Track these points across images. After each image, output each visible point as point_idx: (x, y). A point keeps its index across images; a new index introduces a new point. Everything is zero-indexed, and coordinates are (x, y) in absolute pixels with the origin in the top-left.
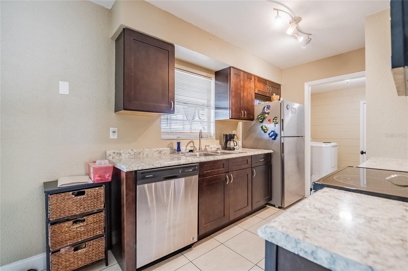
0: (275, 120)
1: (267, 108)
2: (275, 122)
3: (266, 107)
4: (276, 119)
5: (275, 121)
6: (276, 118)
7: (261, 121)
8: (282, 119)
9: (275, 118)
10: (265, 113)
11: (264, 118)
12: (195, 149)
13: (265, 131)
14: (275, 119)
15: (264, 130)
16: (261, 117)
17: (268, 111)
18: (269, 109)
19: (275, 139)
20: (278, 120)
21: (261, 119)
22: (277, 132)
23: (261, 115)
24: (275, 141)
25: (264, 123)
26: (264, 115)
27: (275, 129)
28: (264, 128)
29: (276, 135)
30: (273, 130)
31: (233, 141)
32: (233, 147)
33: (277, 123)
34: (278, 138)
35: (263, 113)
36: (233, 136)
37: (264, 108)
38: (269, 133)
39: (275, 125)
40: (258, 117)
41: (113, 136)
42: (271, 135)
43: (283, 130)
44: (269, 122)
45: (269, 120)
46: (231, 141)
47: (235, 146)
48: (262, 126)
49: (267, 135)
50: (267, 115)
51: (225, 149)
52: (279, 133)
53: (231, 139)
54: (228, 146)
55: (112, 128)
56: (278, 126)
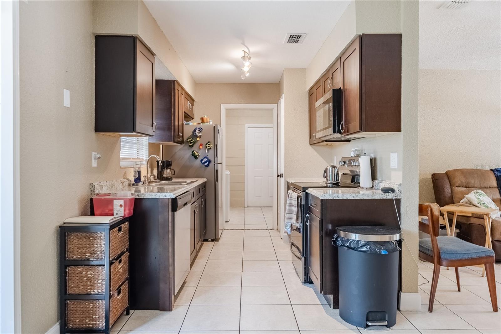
0: (209, 145)
1: (198, 131)
2: (209, 147)
3: (198, 129)
4: (209, 144)
5: (209, 146)
6: (210, 143)
7: (191, 146)
8: (215, 144)
9: (208, 142)
10: (197, 137)
11: (195, 142)
12: (146, 179)
13: (196, 158)
14: (208, 144)
15: (195, 156)
16: (192, 140)
17: (200, 134)
18: (200, 132)
19: (208, 166)
20: (212, 145)
21: (191, 143)
22: (211, 157)
23: (191, 138)
24: (208, 168)
25: (195, 148)
26: (194, 139)
27: (207, 155)
28: (196, 154)
29: (210, 162)
30: (206, 156)
31: (169, 169)
32: (170, 177)
33: (210, 148)
34: (212, 165)
35: (194, 136)
36: (170, 162)
37: (195, 130)
38: (201, 159)
39: (208, 151)
40: (189, 140)
41: (94, 164)
42: (203, 161)
43: (217, 156)
44: (201, 147)
45: (201, 145)
46: (168, 169)
47: (172, 175)
48: (193, 151)
49: (198, 162)
50: (198, 139)
51: (160, 179)
52: (212, 159)
53: (168, 167)
54: (165, 175)
55: (94, 153)
56: (212, 151)
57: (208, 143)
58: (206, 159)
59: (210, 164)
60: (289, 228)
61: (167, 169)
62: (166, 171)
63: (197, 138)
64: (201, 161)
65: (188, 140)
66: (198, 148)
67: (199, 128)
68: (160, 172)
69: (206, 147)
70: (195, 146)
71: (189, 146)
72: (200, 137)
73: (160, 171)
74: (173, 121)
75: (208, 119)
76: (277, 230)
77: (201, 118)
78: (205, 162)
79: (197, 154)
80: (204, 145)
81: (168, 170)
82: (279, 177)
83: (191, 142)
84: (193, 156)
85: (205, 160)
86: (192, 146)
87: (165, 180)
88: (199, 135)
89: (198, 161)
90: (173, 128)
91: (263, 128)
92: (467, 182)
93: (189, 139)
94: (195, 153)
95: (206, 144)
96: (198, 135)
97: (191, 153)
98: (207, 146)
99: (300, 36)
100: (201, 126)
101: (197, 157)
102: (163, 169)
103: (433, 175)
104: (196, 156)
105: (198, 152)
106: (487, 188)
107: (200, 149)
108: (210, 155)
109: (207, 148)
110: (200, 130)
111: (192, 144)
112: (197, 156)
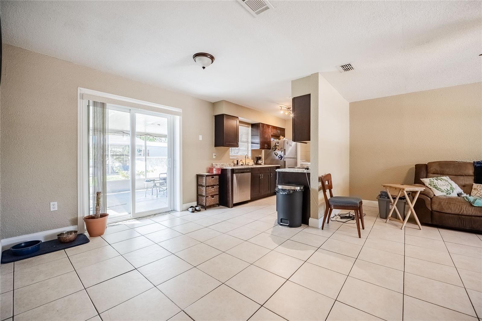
3: (277, 142)
8: (284, 149)
11: (276, 148)
13: (276, 155)
14: (281, 149)
21: (274, 149)
24: (281, 160)
35: (276, 146)
41: (214, 157)
43: (285, 154)
52: (283, 156)
55: (214, 154)
56: (283, 152)
58: (280, 156)
59: (282, 158)
61: (259, 160)
64: (278, 157)
70: (276, 150)
72: (278, 146)
92: (442, 171)
97: (274, 153)
103: (416, 165)
106: (464, 176)
108: (282, 154)
109: (281, 151)
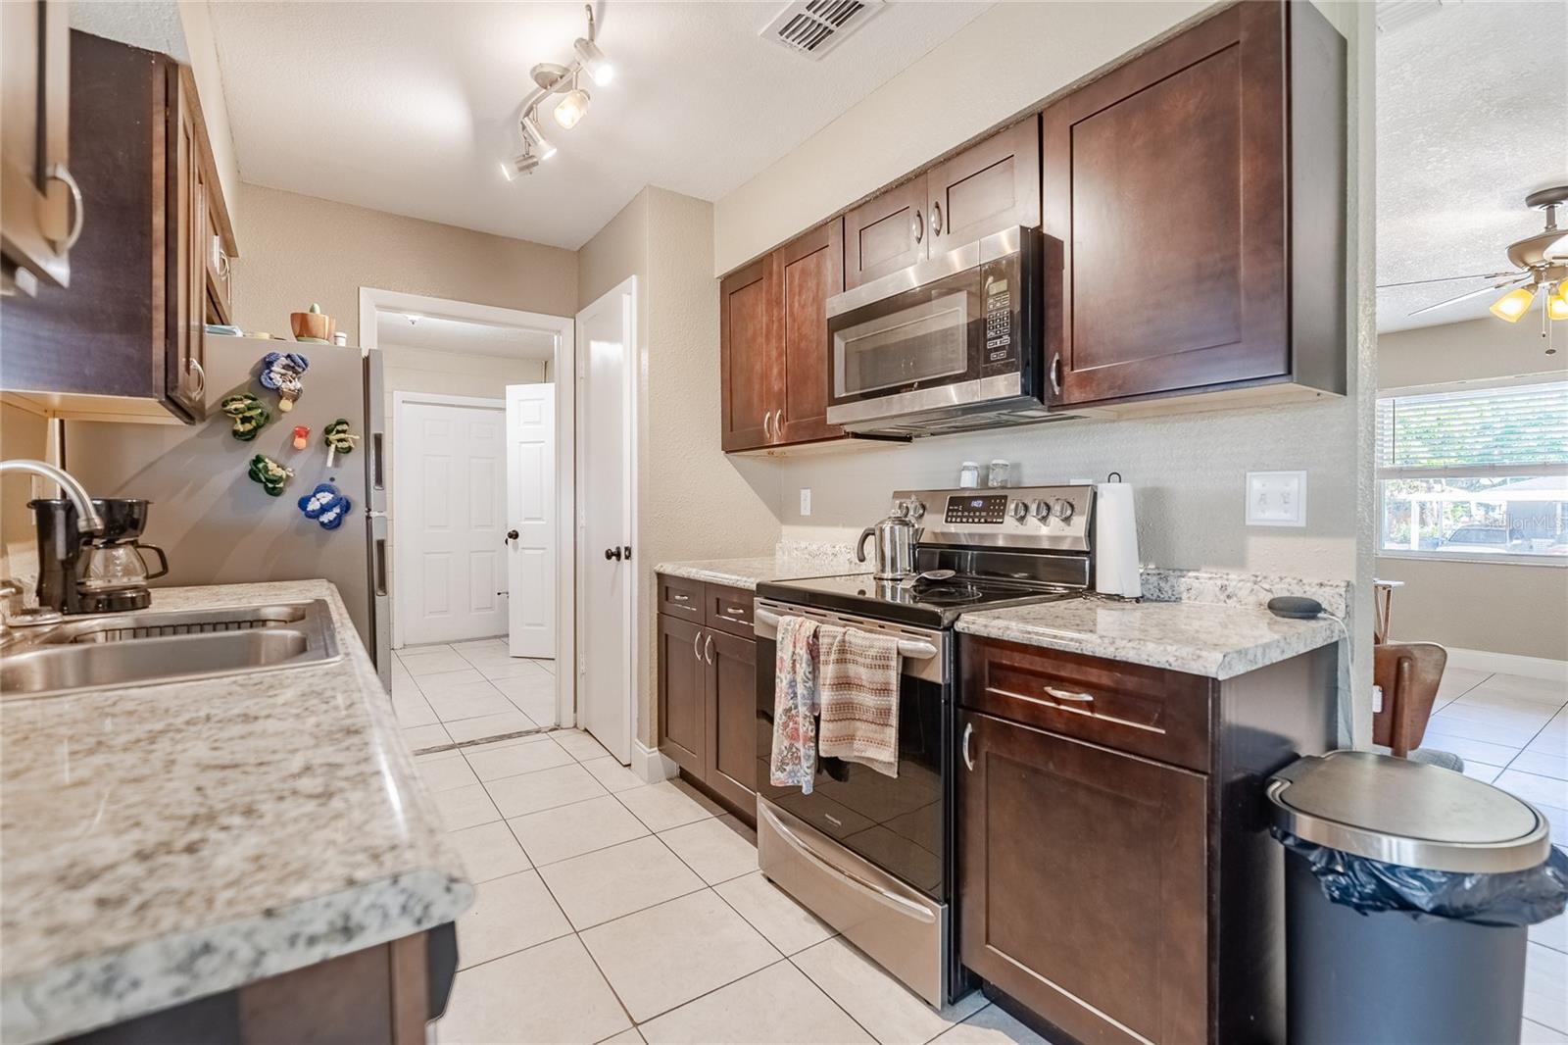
0: (342, 436)
1: (286, 367)
2: (340, 445)
3: (284, 361)
4: (344, 432)
5: (340, 440)
6: (345, 427)
7: (244, 433)
9: (339, 423)
10: (278, 393)
11: (268, 419)
13: (274, 488)
14: (338, 432)
15: (265, 482)
16: (250, 409)
17: (297, 384)
18: (297, 373)
19: (335, 525)
20: (355, 437)
21: (245, 420)
22: (352, 489)
23: (247, 397)
24: (338, 535)
25: (267, 445)
26: (264, 403)
27: (332, 479)
28: (275, 470)
29: (346, 507)
30: (328, 482)
31: (131, 547)
32: (135, 588)
33: (349, 449)
34: (355, 520)
36: (136, 510)
37: (268, 363)
38: (302, 495)
39: (336, 460)
40: (233, 406)
42: (314, 505)
43: (379, 480)
44: (300, 442)
45: (302, 433)
46: (120, 545)
47: (147, 577)
48: (258, 460)
49: (285, 507)
50: (286, 405)
51: (64, 603)
52: (357, 496)
53: (122, 531)
54: (95, 584)
56: (354, 463)
57: (339, 428)
58: (326, 498)
59: (349, 519)
60: (808, 771)
61: (111, 546)
62: (108, 562)
63: (281, 398)
64: (303, 503)
65: (225, 404)
66: (285, 443)
67: (289, 356)
68: (58, 567)
69: (328, 443)
70: (264, 436)
71: (236, 433)
72: (295, 397)
73: (63, 563)
74: (159, 282)
75: (330, 324)
76: (575, 726)
77: (293, 316)
78: (324, 509)
79: (280, 472)
80: (317, 433)
81: (122, 553)
82: (614, 558)
83: (247, 414)
84: (260, 481)
85: (324, 501)
86: (250, 436)
87: (96, 611)
88: (291, 386)
89: (286, 504)
90: (159, 318)
91: (453, 406)
93: (233, 400)
94: (271, 466)
95: (328, 431)
96: (286, 387)
97: (245, 466)
98: (333, 437)
99: (861, 6)
100: (301, 348)
101: (281, 485)
102: (85, 548)
104: (272, 481)
105: (282, 461)
107: (295, 450)
108: (349, 477)
109: (333, 447)
110: (295, 366)
111: (248, 427)
112: (280, 479)
